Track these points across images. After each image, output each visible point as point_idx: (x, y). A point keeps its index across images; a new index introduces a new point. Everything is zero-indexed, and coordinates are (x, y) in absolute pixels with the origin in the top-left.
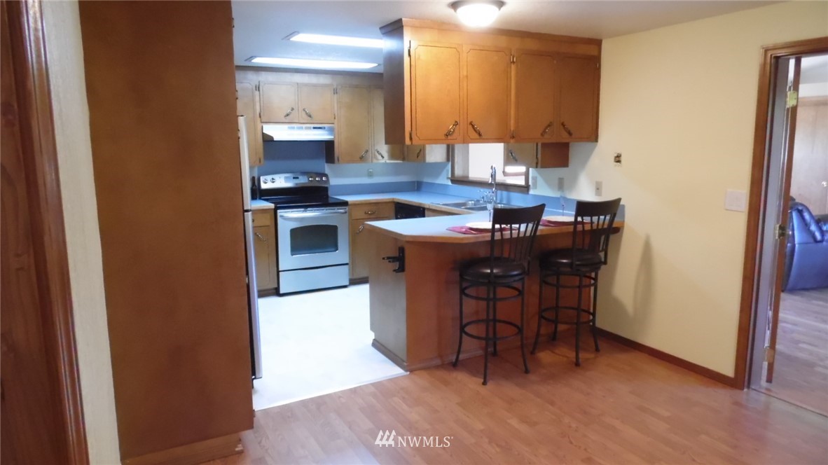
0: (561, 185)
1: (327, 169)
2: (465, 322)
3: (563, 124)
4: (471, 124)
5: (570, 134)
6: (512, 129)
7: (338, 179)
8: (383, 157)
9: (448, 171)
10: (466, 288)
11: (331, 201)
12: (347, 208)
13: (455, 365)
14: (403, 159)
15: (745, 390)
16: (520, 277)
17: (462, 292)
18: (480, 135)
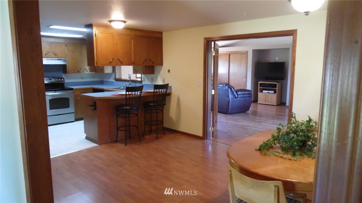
0: (152, 80)
1: (64, 76)
2: (119, 127)
3: (150, 60)
4: (118, 59)
5: (153, 63)
6: (133, 61)
7: (68, 80)
8: (87, 71)
9: (113, 76)
10: (119, 115)
11: (65, 88)
12: (73, 91)
13: (116, 141)
14: (96, 72)
15: (206, 140)
16: (137, 109)
17: (118, 116)
18: (121, 63)
